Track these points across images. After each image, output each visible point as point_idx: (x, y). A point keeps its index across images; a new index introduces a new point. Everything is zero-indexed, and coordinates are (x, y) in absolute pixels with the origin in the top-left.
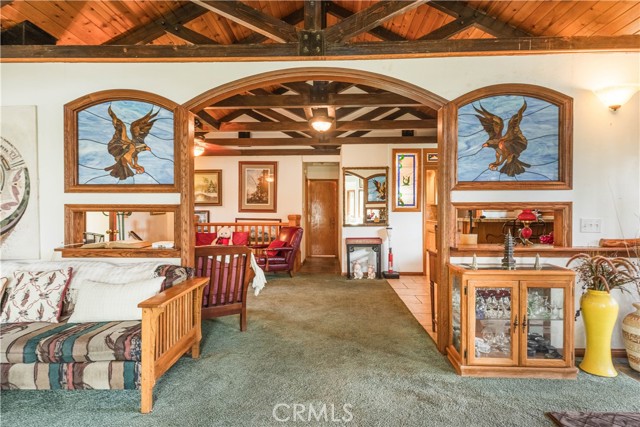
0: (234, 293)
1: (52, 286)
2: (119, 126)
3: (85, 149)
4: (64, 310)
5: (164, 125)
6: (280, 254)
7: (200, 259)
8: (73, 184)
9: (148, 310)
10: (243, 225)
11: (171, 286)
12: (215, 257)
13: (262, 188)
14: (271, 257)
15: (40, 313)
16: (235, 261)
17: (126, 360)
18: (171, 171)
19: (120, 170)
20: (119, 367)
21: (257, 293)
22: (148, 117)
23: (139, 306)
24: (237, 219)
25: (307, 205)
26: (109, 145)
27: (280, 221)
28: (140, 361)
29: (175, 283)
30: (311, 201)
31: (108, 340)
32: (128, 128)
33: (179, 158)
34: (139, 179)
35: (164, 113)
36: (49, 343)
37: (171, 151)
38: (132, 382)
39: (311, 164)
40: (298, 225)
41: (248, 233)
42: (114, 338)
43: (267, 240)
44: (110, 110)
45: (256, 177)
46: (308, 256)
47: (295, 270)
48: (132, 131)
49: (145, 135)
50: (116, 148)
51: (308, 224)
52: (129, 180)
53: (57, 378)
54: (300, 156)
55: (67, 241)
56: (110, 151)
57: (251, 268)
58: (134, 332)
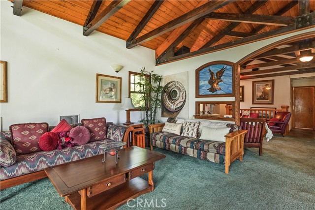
0: (256, 139)
1: (195, 127)
2: (212, 74)
3: (202, 83)
4: (198, 135)
5: (229, 72)
6: (276, 125)
7: (242, 123)
8: (198, 95)
9: (228, 138)
10: (255, 110)
11: (233, 132)
12: (248, 123)
13: (265, 93)
14: (271, 126)
15: (192, 134)
16: (257, 125)
17: (220, 154)
18: (231, 89)
19: (212, 90)
20: (218, 156)
21: (268, 140)
22: (222, 69)
23: (225, 136)
24: (251, 108)
25: (292, 101)
26: (209, 81)
27: (276, 109)
28: (225, 155)
29: (235, 130)
30: (295, 98)
31: (214, 146)
32: (215, 74)
33: (235, 83)
34: (219, 92)
35: (228, 67)
36: (197, 143)
37: (231, 81)
38: (222, 162)
39: (296, 79)
40: (287, 111)
41: (258, 114)
42: (216, 146)
43: (268, 117)
44: (209, 69)
45: (261, 88)
46: (293, 128)
47: (285, 134)
48: (217, 75)
49: (221, 76)
50: (211, 82)
51: (293, 111)
52: (215, 93)
53: (199, 154)
54: (289, 76)
55: (196, 113)
56: (209, 83)
57: (265, 129)
58: (222, 145)
